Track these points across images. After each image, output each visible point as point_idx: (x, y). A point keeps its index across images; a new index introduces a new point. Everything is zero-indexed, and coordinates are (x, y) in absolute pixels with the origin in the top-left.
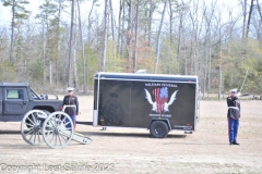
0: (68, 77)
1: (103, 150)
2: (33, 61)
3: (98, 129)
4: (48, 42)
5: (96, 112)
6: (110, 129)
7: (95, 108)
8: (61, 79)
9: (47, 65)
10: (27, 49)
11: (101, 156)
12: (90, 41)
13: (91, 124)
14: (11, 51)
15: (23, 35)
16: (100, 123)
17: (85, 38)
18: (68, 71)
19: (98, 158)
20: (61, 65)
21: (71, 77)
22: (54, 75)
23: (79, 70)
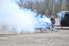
0: (52, 13)
1: (62, 33)
2: (42, 9)
3: (61, 27)
4: (46, 3)
5: (60, 23)
6: (64, 28)
7: (60, 22)
8: (50, 14)
9: (46, 10)
10: (40, 6)
11: (62, 35)
12: (58, 3)
13: (58, 26)
14: (36, 6)
15: (39, 2)
16: (61, 26)
17: (56, 2)
18: (52, 11)
19: (61, 36)
20: (50, 10)
21: (53, 13)
22: (48, 12)
23: (55, 11)
